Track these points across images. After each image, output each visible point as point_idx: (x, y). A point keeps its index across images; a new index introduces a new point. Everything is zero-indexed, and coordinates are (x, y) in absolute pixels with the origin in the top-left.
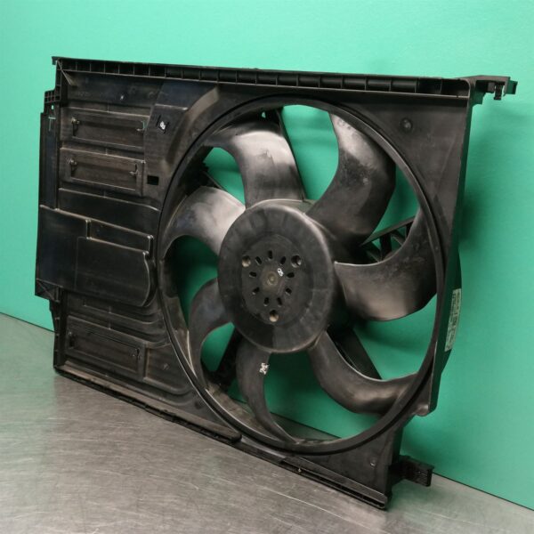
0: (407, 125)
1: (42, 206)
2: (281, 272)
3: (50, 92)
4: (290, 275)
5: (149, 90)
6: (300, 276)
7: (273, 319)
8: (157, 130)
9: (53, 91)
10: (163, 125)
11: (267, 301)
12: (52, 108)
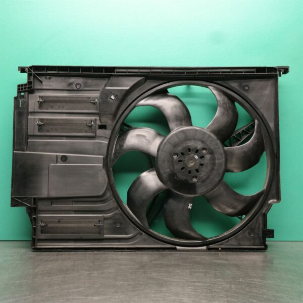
0: (247, 88)
1: (15, 152)
2: (196, 157)
3: (22, 85)
4: (202, 157)
6: (208, 157)
7: (195, 180)
8: (109, 100)
9: (25, 85)
10: (113, 97)
11: (190, 172)
12: (22, 94)
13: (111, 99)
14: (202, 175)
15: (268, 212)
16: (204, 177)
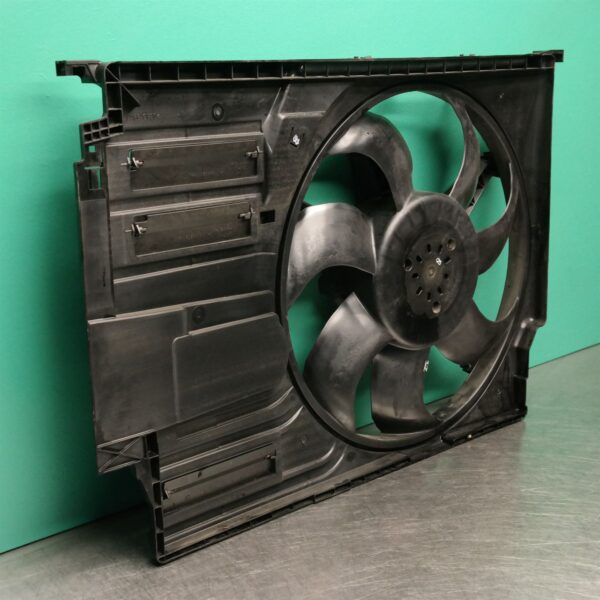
2: (439, 262)
3: (95, 125)
4: (447, 260)
5: (260, 98)
7: (437, 311)
8: (289, 147)
9: (103, 123)
10: (296, 140)
11: (429, 296)
12: (92, 149)
13: (293, 144)
14: (446, 300)
15: (530, 344)
16: (451, 302)
